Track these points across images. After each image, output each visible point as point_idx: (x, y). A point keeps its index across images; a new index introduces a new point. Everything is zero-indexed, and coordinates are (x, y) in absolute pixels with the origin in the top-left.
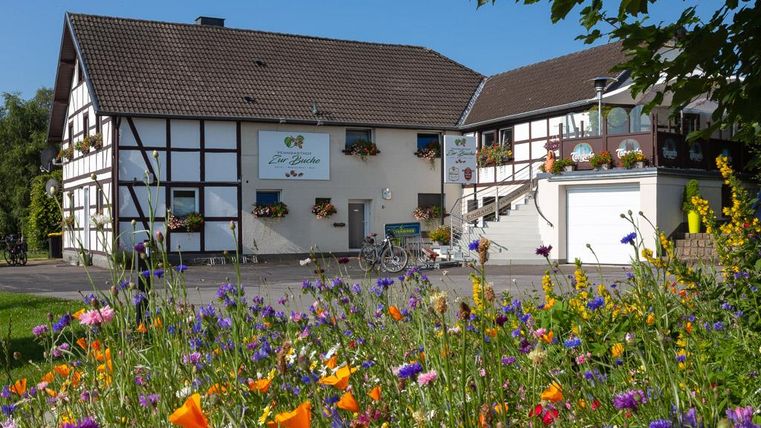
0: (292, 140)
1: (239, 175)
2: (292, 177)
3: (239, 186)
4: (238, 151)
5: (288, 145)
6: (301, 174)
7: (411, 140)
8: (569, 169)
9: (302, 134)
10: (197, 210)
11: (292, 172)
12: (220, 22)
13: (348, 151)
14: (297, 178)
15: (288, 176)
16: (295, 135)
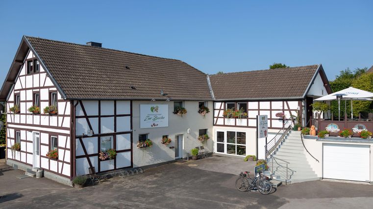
0: (154, 108)
1: (132, 128)
2: (154, 127)
3: (131, 133)
4: (131, 115)
5: (152, 111)
6: (157, 125)
7: (196, 106)
8: (327, 136)
9: (158, 105)
10: (112, 147)
11: (154, 124)
12: (100, 45)
13: (176, 112)
14: (156, 126)
15: (152, 126)
16: (155, 106)
